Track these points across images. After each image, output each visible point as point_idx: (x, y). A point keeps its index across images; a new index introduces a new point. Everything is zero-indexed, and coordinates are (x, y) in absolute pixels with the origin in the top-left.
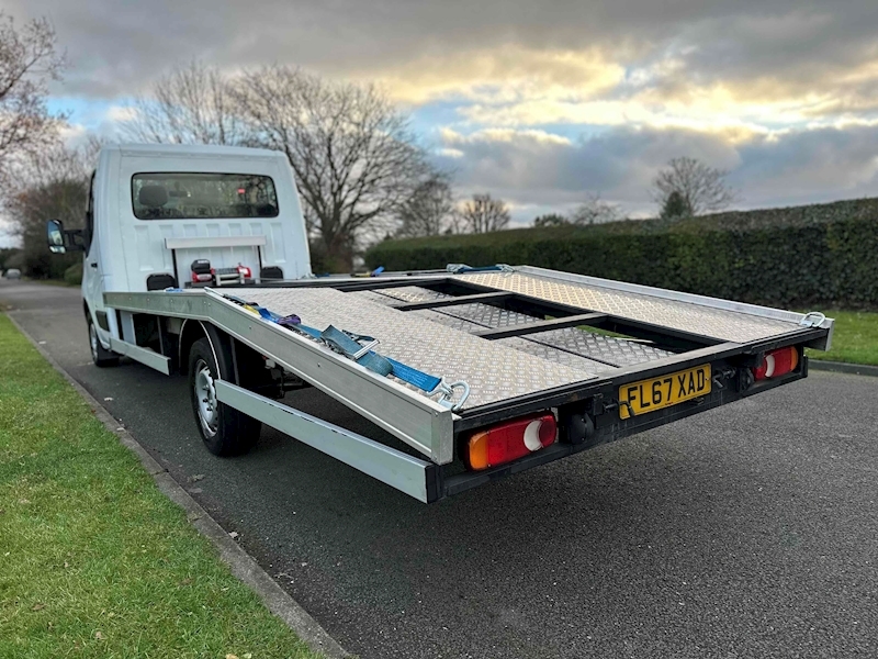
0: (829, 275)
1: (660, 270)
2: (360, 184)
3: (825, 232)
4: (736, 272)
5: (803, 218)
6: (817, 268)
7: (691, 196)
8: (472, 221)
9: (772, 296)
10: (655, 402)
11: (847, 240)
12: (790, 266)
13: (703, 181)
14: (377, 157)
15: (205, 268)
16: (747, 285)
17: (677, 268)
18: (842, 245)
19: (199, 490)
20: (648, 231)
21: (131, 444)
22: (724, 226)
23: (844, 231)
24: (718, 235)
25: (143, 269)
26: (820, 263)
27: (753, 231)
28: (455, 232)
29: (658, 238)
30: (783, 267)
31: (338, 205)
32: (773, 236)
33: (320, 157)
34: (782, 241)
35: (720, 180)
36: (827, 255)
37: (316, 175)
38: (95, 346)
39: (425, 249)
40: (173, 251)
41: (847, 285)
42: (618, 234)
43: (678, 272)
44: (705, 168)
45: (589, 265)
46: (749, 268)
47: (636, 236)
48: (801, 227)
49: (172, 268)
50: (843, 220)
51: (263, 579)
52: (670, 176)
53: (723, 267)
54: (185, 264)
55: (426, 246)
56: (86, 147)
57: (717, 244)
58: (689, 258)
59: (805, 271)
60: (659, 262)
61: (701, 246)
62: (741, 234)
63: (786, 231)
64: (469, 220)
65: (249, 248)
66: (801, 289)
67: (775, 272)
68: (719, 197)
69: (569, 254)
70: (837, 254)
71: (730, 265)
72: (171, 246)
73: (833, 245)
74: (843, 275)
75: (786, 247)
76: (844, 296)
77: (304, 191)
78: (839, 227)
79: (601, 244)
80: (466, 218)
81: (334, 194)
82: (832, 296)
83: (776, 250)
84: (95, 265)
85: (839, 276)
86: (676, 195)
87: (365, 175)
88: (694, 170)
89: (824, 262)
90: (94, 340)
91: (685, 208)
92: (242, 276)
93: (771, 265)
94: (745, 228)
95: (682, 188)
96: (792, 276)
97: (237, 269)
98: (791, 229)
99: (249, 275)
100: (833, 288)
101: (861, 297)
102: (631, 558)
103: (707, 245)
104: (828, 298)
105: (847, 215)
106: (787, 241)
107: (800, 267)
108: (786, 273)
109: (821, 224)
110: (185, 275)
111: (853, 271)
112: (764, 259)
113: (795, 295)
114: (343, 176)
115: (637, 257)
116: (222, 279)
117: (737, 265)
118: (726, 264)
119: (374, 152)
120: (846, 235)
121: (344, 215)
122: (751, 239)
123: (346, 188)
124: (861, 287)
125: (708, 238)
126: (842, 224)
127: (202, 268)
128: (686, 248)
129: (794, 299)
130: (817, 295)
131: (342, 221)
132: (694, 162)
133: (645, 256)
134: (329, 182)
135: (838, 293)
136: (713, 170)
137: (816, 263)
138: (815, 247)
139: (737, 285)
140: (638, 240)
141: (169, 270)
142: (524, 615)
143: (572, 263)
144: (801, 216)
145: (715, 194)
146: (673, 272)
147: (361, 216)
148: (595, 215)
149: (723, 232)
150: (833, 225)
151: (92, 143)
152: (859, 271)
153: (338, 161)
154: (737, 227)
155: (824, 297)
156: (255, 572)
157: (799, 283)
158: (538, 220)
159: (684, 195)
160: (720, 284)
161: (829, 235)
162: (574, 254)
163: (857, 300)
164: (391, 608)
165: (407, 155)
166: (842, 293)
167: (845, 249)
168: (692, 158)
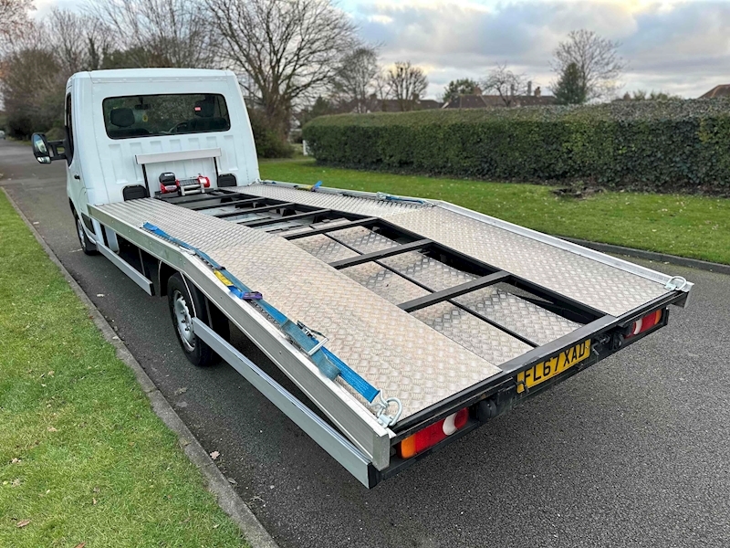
0: (697, 163)
1: (555, 153)
2: (296, 58)
3: (698, 126)
4: (619, 157)
5: (681, 112)
6: (688, 156)
7: (586, 67)
8: (394, 88)
9: (648, 179)
10: (545, 375)
11: (717, 133)
12: (666, 154)
13: (598, 51)
14: (310, 34)
15: (172, 180)
16: (628, 169)
17: (570, 151)
18: (711, 138)
19: (184, 404)
20: (547, 118)
21: (126, 356)
22: (612, 117)
23: (714, 126)
24: (606, 125)
25: (119, 182)
26: (691, 152)
27: (637, 122)
28: (379, 97)
29: (555, 125)
30: (659, 155)
31: (277, 77)
32: (653, 127)
33: (260, 33)
34: (661, 132)
35: (612, 51)
36: (697, 146)
37: (257, 50)
38: (82, 237)
39: (355, 127)
40: (143, 165)
41: (712, 173)
42: (522, 120)
43: (570, 155)
44: (600, 40)
45: (495, 146)
46: (631, 154)
47: (536, 122)
48: (678, 120)
49: (143, 179)
50: (715, 116)
51: (243, 510)
52: (569, 48)
53: (609, 153)
54: (154, 176)
55: (355, 124)
56: (51, 19)
57: (606, 132)
58: (580, 144)
59: (678, 159)
60: (554, 146)
61: (590, 134)
62: (627, 125)
63: (665, 123)
64: (392, 86)
65: (207, 159)
66: (673, 174)
67: (652, 159)
68: (610, 67)
69: (478, 136)
70: (706, 145)
71: (614, 151)
72: (140, 162)
73: (704, 137)
74: (710, 164)
75: (663, 138)
76: (709, 181)
77: (246, 65)
78: (710, 122)
79: (507, 128)
80: (389, 84)
81: (273, 68)
82: (698, 182)
83: (655, 140)
84: (77, 178)
85: (706, 165)
86: (573, 66)
87: (300, 49)
88: (590, 41)
89: (694, 152)
90: (81, 233)
91: (580, 77)
92: (202, 186)
93: (649, 153)
94: (630, 118)
95: (579, 58)
96: (666, 163)
97: (198, 180)
98: (670, 121)
99: (207, 185)
100: (699, 175)
101: (722, 183)
102: (520, 488)
103: (596, 133)
104: (694, 183)
105: (719, 111)
106: (665, 132)
107: (674, 156)
108: (662, 160)
109: (695, 119)
110: (154, 186)
111: (717, 161)
112: (644, 147)
113: (667, 179)
114: (281, 50)
115: (536, 141)
116: (185, 190)
117: (620, 152)
118: (611, 150)
119: (308, 29)
120: (716, 129)
121: (282, 88)
122: (635, 129)
123: (283, 61)
124: (723, 175)
125: (598, 127)
126: (714, 120)
127: (168, 180)
128: (579, 135)
129: (666, 182)
130: (686, 180)
131: (281, 92)
132: (591, 34)
133: (543, 140)
134: (268, 57)
135: (703, 179)
136: (607, 41)
137: (687, 153)
138: (688, 138)
139: (619, 169)
140: (538, 126)
141: (141, 181)
142: (439, 544)
143: (481, 144)
144: (679, 109)
145: (607, 64)
146: (566, 156)
147: (298, 88)
148: (502, 83)
149: (612, 122)
150: (706, 120)
151: (55, 14)
152: (723, 161)
153: (275, 38)
154: (623, 118)
155: (691, 181)
156: (237, 504)
157: (672, 169)
158: (452, 84)
159: (580, 65)
160: (605, 167)
161: (701, 129)
162: (482, 136)
163: (718, 186)
164: (340, 534)
165: (336, 31)
166: (706, 179)
167: (714, 141)
168: (589, 30)
